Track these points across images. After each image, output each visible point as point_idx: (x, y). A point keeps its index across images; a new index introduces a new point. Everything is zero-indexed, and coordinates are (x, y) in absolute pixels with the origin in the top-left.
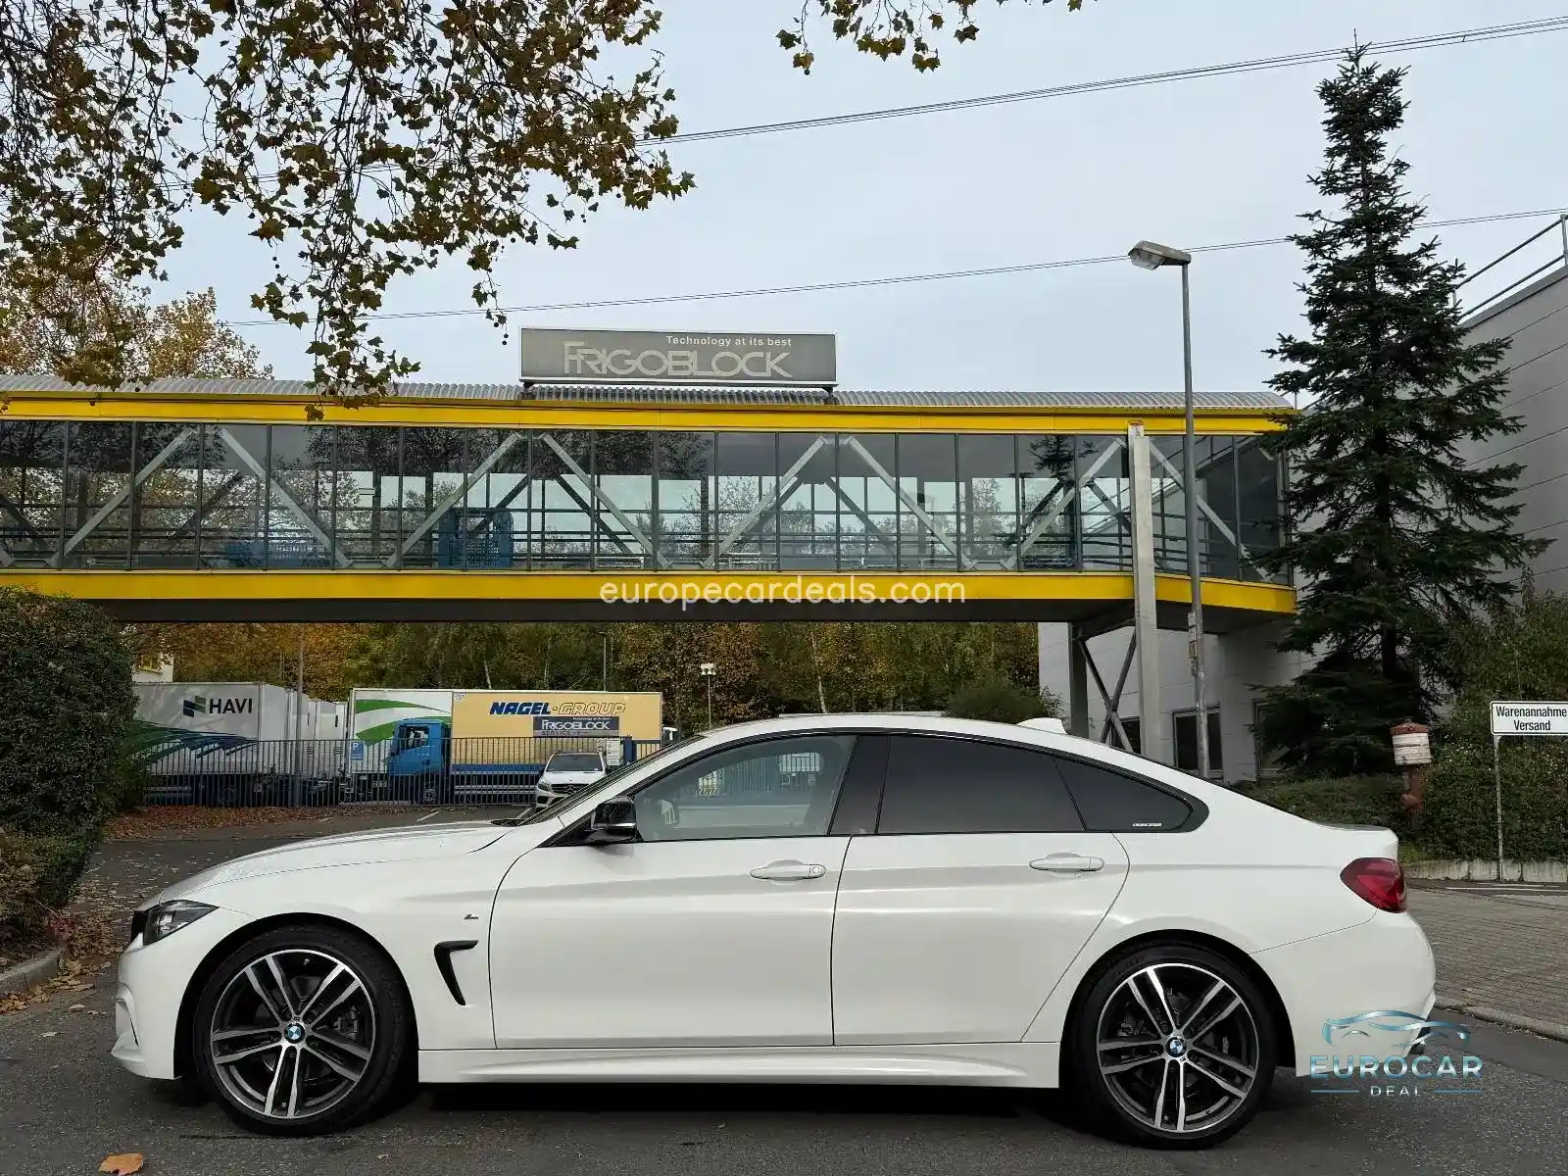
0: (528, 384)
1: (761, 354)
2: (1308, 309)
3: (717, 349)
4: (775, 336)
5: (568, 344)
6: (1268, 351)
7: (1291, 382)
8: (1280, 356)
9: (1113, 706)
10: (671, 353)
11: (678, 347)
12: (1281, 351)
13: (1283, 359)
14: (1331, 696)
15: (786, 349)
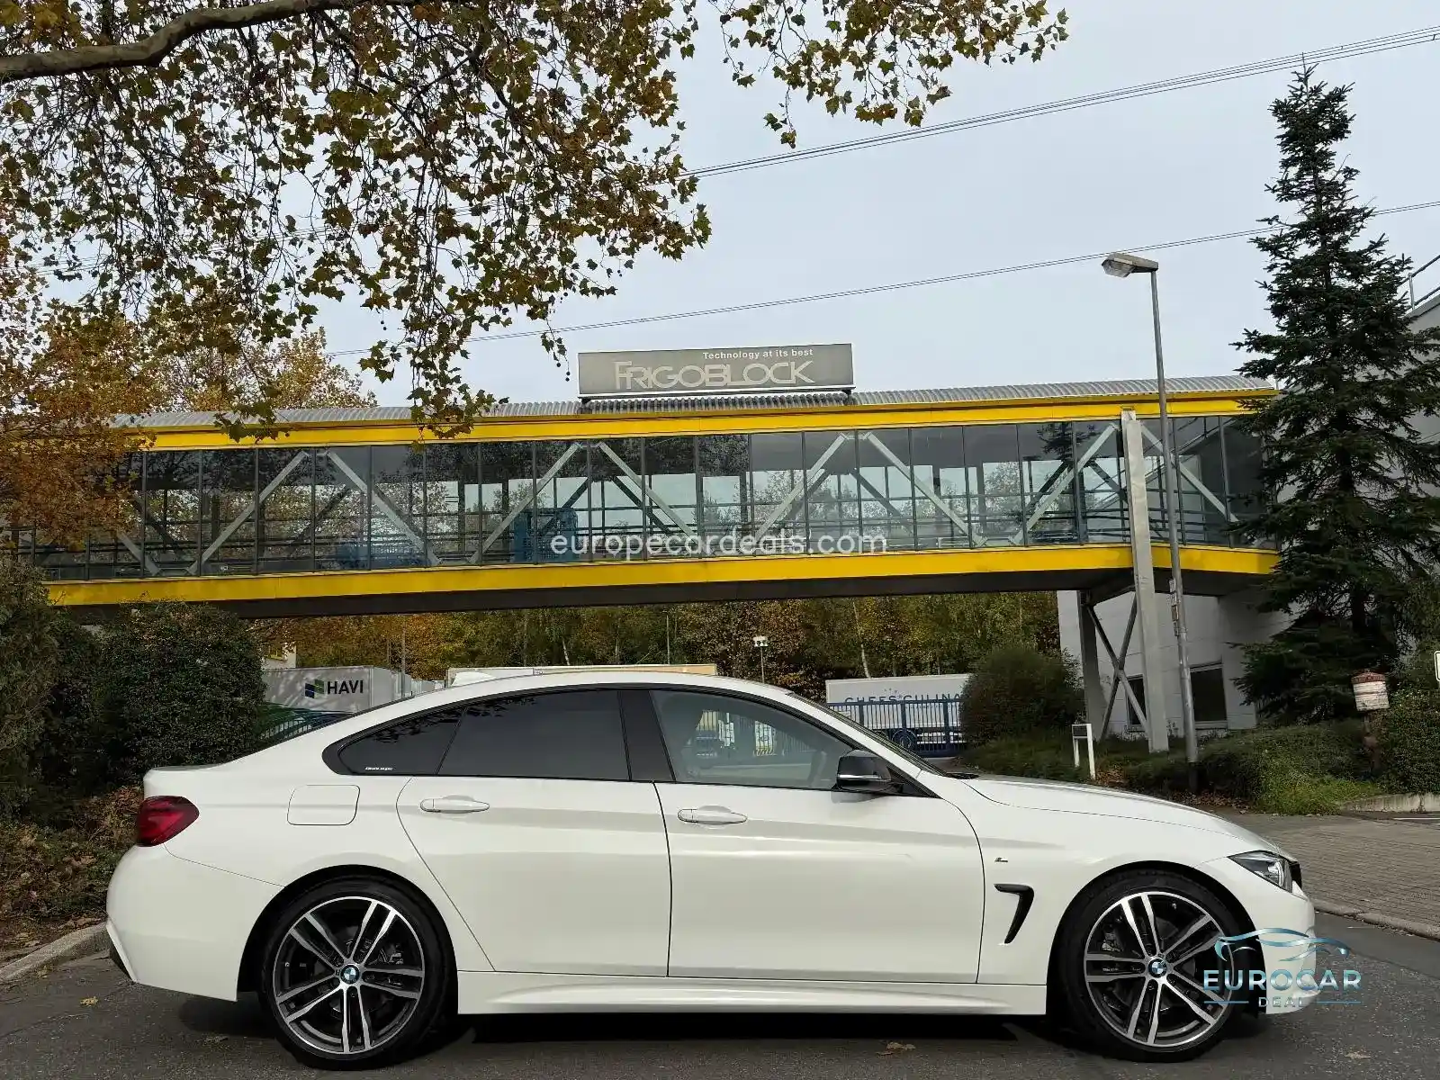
0: (585, 400)
1: (786, 364)
2: (1270, 304)
3: (748, 362)
4: (797, 348)
5: (618, 364)
6: (1235, 344)
7: (1259, 370)
8: (1246, 347)
9: (1120, 665)
10: (707, 367)
11: (715, 361)
12: (1246, 343)
13: (1249, 350)
14: (1302, 651)
15: (809, 358)
